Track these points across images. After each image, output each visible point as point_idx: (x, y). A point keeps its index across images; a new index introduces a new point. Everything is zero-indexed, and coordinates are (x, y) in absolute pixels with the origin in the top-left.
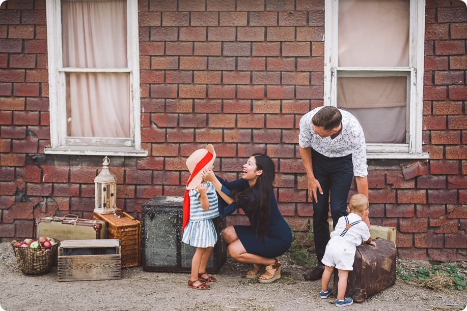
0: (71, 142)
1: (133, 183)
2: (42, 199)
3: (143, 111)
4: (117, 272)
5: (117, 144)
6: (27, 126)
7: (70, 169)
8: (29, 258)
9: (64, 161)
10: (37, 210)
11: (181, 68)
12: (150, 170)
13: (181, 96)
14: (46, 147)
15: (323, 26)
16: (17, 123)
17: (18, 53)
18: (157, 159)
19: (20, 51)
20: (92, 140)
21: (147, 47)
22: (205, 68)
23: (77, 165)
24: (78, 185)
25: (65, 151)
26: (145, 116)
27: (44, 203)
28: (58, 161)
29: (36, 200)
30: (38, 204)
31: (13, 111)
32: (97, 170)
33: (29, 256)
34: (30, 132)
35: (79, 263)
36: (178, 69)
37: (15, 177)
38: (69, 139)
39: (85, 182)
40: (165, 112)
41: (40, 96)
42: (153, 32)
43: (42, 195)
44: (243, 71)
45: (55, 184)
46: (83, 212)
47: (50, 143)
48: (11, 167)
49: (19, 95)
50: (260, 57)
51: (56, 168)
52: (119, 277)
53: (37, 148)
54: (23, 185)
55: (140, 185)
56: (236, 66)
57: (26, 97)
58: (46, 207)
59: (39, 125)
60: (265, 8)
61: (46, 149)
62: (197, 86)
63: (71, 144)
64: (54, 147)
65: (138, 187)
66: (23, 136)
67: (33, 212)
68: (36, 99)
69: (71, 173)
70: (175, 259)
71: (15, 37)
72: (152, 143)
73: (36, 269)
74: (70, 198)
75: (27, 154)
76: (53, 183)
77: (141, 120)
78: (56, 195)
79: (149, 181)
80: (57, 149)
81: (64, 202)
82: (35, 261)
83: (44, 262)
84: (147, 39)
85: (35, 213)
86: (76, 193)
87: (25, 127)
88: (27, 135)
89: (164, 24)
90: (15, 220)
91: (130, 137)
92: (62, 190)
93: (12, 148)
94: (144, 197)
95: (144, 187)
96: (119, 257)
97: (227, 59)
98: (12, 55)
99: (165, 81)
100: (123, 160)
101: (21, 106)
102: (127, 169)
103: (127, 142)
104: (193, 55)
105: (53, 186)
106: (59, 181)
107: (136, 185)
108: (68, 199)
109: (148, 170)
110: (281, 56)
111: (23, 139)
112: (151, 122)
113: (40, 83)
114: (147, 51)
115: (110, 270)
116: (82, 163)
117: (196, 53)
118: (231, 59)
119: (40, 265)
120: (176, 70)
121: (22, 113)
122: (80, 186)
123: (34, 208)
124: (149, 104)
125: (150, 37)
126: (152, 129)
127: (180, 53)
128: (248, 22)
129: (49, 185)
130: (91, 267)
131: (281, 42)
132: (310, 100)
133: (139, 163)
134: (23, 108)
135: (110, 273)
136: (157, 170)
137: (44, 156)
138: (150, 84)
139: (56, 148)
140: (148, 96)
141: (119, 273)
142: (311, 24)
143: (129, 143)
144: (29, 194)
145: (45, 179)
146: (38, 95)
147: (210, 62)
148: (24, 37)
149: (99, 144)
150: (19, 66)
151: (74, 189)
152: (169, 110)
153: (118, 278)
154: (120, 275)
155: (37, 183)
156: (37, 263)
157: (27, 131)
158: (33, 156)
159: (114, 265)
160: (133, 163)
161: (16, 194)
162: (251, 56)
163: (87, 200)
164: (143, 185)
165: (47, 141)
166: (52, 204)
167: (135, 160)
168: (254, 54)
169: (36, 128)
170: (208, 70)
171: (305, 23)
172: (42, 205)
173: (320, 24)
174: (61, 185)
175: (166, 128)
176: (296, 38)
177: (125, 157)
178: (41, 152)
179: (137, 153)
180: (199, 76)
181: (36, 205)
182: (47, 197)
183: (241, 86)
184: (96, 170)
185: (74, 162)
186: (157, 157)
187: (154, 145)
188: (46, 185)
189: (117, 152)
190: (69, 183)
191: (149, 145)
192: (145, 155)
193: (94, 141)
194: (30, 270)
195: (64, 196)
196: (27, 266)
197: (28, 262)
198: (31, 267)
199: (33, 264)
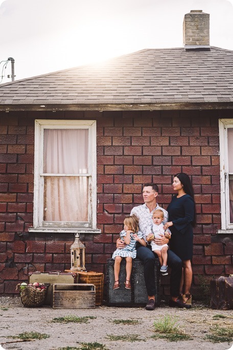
1: (90, 252)
2: (25, 265)
3: (99, 202)
4: (93, 303)
5: (79, 226)
6: (17, 213)
7: (46, 243)
8: (32, 294)
9: (41, 238)
10: (21, 273)
11: (125, 173)
12: (103, 243)
13: (125, 191)
15: (219, 146)
16: (10, 211)
17: (14, 163)
18: (108, 235)
19: (15, 161)
20: (61, 223)
21: (102, 159)
22: (141, 173)
23: (51, 240)
24: (51, 255)
25: (43, 230)
26: (100, 205)
27: (26, 268)
28: (37, 237)
29: (20, 266)
30: (22, 269)
31: (7, 203)
34: (19, 217)
35: (68, 296)
36: (123, 174)
37: (7, 249)
38: (45, 223)
39: (57, 252)
40: (114, 203)
41: (27, 192)
42: (106, 149)
43: (26, 262)
44: (166, 175)
45: (35, 254)
47: (33, 225)
48: (4, 242)
49: (13, 191)
50: (178, 166)
51: (36, 242)
53: (23, 228)
54: (12, 255)
55: (95, 254)
56: (162, 172)
57: (17, 193)
58: (28, 270)
59: (26, 212)
60: (181, 134)
61: (30, 229)
62: (136, 185)
63: (46, 226)
64: (35, 228)
65: (94, 255)
66: (14, 220)
67: (18, 275)
68: (24, 195)
69: (47, 246)
70: (130, 297)
71: (12, 153)
72: (104, 224)
73: (36, 302)
74: (45, 264)
75: (16, 232)
76: (33, 253)
77: (97, 208)
78: (35, 262)
79: (101, 251)
81: (41, 267)
82: (36, 296)
84: (102, 154)
86: (50, 260)
87: (15, 214)
88: (17, 219)
89: (114, 144)
90: (4, 280)
91: (88, 221)
92: (39, 258)
93: (5, 228)
94: (98, 262)
96: (94, 292)
97: (156, 167)
98: (9, 165)
99: (114, 182)
100: (84, 236)
101: (14, 199)
102: (86, 242)
104: (133, 165)
105: (33, 256)
106: (38, 252)
107: (92, 254)
109: (101, 243)
110: (192, 165)
111: (13, 222)
112: (104, 209)
113: (28, 184)
114: (102, 162)
115: (88, 302)
116: (54, 239)
117: (135, 163)
118: (158, 167)
119: (39, 299)
120: (121, 174)
121: (14, 204)
122: (53, 255)
123: (19, 271)
124: (102, 197)
125: (104, 153)
126: (104, 214)
127: (124, 163)
128: (170, 143)
129: (30, 254)
130: (75, 299)
131: (191, 156)
132: (211, 194)
133: (95, 238)
134: (15, 200)
135: (88, 304)
136: (107, 243)
137: (28, 233)
138: (103, 184)
139: (37, 228)
140: (102, 192)
142: (210, 145)
143: (87, 225)
144: (15, 261)
145: (28, 251)
146: (26, 191)
147: (144, 169)
148: (18, 153)
149: (66, 226)
150: (14, 172)
151: (48, 257)
152: (116, 201)
153: (94, 308)
154: (95, 306)
155: (22, 253)
157: (17, 216)
158: (20, 234)
159: (91, 299)
160: (91, 238)
161: (6, 262)
162: (172, 165)
163: (57, 265)
164: (97, 254)
166: (32, 268)
167: (92, 236)
168: (174, 164)
169: (23, 214)
170: (143, 174)
171: (207, 144)
173: (216, 145)
174: (39, 254)
175: (114, 214)
176: (201, 153)
177: (85, 234)
178: (26, 231)
179: (94, 231)
180: (137, 178)
182: (28, 263)
183: (165, 185)
184: (64, 244)
185: (48, 238)
186: (108, 234)
187: (105, 226)
188: (28, 255)
189: (80, 230)
190: (45, 253)
191: (102, 225)
192: (100, 232)
193: (62, 224)
194: (31, 303)
195: (41, 262)
196: (29, 300)
197: (31, 297)
198: (33, 300)
199: (35, 298)
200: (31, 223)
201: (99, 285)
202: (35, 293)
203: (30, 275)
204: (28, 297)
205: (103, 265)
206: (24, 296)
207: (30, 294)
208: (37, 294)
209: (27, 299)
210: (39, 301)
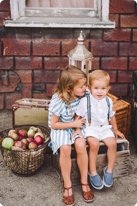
0: (30, 13)
1: (98, 55)
2: (3, 73)
4: (125, 168)
5: (80, 15)
7: (32, 42)
8: (23, 161)
9: (25, 34)
12: (116, 41)
14: (5, 20)
18: (125, 30)
20: (53, 11)
23: (40, 37)
24: (41, 58)
25: (28, 23)
27: (5, 76)
28: (18, 33)
32: (61, 43)
33: (23, 158)
38: (28, 10)
39: (49, 54)
43: (4, 68)
45: (16, 58)
46: (45, 84)
47: (10, 15)
51: (17, 41)
52: (127, 173)
55: (104, 57)
58: (8, 80)
61: (6, 21)
63: (30, 15)
64: (15, 19)
65: (103, 59)
69: (34, 46)
73: (31, 170)
74: (33, 70)
76: (14, 56)
78: (19, 68)
79: (114, 53)
80: (18, 21)
81: (26, 75)
83: (39, 162)
86: (39, 66)
91: (93, 7)
92: (24, 63)
95: (108, 59)
96: (128, 153)
100: (88, 32)
102: (92, 41)
103: (91, 12)
105: (14, 60)
106: (21, 55)
107: (101, 57)
108: (30, 72)
109: (114, 41)
115: (118, 168)
116: (44, 35)
119: (35, 165)
122: (43, 59)
129: (10, 58)
133: (106, 35)
135: (118, 171)
136: (123, 42)
137: (3, 29)
139: (17, 20)
141: (127, 169)
143: (92, 14)
145: (6, 53)
151: (36, 62)
153: (126, 175)
154: (128, 172)
156: (32, 164)
159: (122, 163)
163: (50, 72)
164: (108, 56)
165: (6, 12)
166: (14, 77)
167: (101, 32)
172: (4, 78)
174: (23, 58)
177: (91, 29)
179: (105, 25)
182: (8, 71)
184: (59, 43)
185: (36, 35)
186: (125, 28)
187: (122, 16)
188: (7, 58)
189: (84, 24)
190: (32, 55)
191: (117, 16)
192: (114, 27)
193: (55, 12)
194: (23, 171)
195: (27, 69)
196: (20, 168)
197: (22, 164)
198: (25, 169)
199: (28, 166)
200: (8, 12)
201: (124, 122)
202: (29, 159)
203: (16, 109)
204: (17, 164)
205: (115, 72)
207: (20, 161)
208: (32, 160)
209: (16, 166)
210: (35, 168)
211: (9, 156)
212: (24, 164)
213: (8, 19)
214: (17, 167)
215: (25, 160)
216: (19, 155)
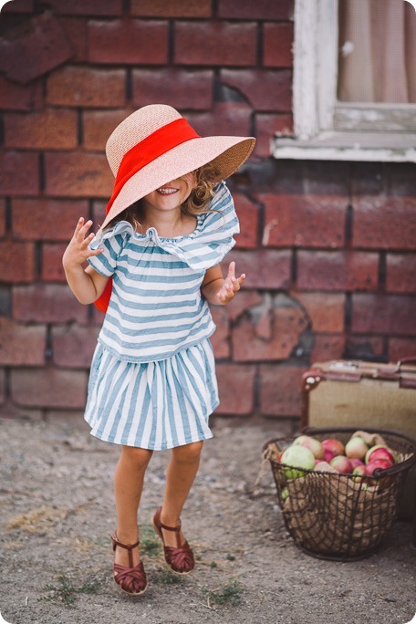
0: (348, 120)
2: (256, 298)
6: (217, 69)
7: (350, 208)
8: (341, 506)
9: (330, 181)
10: (240, 333)
14: (275, 137)
16: (185, 60)
23: (376, 193)
24: (374, 257)
25: (342, 149)
27: (263, 310)
28: (312, 179)
30: (246, 315)
31: (172, 20)
33: (342, 498)
34: (226, 90)
38: (344, 112)
39: (400, 246)
43: (261, 284)
45: (301, 254)
46: (386, 337)
47: (290, 124)
51: (305, 203)
58: (273, 322)
59: (259, 66)
61: (280, 142)
63: (349, 126)
64: (304, 137)
66: (204, 102)
67: (228, 339)
69: (356, 218)
73: (360, 539)
74: (349, 294)
76: (295, 249)
78: (306, 285)
80: (314, 142)
81: (328, 308)
82: (358, 516)
85: (236, 341)
86: (369, 281)
87: (209, 74)
88: (217, 97)
92: (322, 270)
106: (315, 244)
108: (341, 299)
111: (200, 112)
116: (390, 187)
119: (371, 526)
121: (203, 26)
122: (383, 260)
123: (233, 325)
129: (282, 254)
134: (206, 10)
137: (269, 165)
139: (311, 138)
145: (271, 237)
151: (361, 268)
156: (363, 520)
157: (218, 84)
166: (289, 313)
169: (247, 76)
172: (259, 316)
174: (320, 255)
178: (262, 151)
181: (239, 318)
182: (273, 292)
185: (363, 184)
188: (273, 255)
190: (348, 247)
194: (337, 542)
195: (330, 288)
196: (328, 529)
197: (337, 518)
198: (343, 533)
199: (353, 524)
200: (284, 115)
202: (356, 502)
203: (314, 386)
204: (324, 517)
206: (301, 511)
207: (333, 507)
208: (365, 507)
209: (317, 525)
210: (371, 534)
211: (301, 495)
212: (342, 517)
213: (284, 137)
214: (321, 527)
215: (345, 504)
216: (330, 489)
